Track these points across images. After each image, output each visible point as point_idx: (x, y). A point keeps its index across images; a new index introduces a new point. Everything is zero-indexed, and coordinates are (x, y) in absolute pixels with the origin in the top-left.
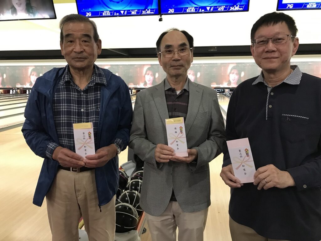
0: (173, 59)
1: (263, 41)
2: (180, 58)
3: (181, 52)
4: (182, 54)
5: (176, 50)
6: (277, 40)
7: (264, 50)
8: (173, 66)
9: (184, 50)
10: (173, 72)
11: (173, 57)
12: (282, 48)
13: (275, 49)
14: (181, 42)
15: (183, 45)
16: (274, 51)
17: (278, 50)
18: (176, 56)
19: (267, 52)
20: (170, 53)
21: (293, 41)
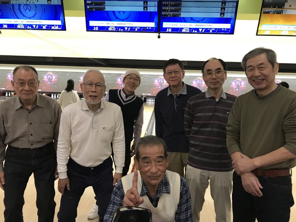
0: (212, 78)
1: (169, 72)
2: (216, 78)
3: (217, 74)
4: (218, 75)
5: (214, 73)
6: (175, 72)
7: (170, 77)
8: (212, 83)
9: (220, 72)
10: (212, 86)
11: (211, 77)
12: (178, 75)
13: (175, 76)
14: (218, 67)
15: (219, 69)
16: (175, 77)
17: (177, 76)
18: (214, 77)
19: (172, 77)
20: (210, 75)
21: (182, 72)
